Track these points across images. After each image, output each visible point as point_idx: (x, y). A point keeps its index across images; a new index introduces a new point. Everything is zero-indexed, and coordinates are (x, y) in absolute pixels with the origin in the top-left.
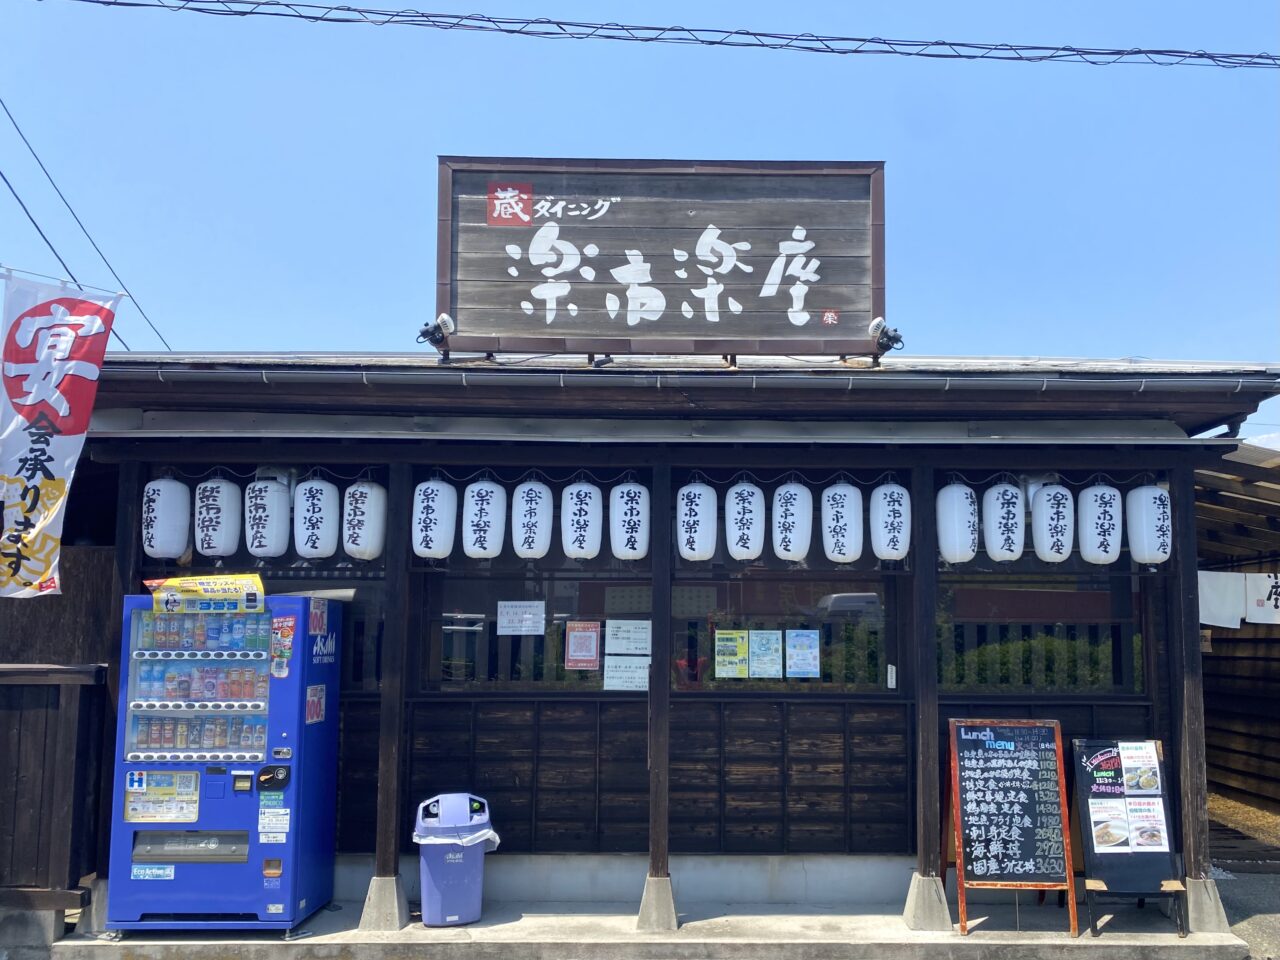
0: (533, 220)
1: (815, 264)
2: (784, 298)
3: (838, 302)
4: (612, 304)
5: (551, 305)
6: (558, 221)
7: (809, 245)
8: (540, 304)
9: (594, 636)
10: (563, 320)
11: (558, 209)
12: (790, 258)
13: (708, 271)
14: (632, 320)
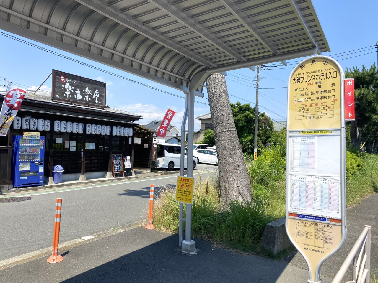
0: (66, 82)
1: (98, 95)
2: (95, 99)
3: (101, 101)
4: (75, 96)
5: (68, 95)
6: (69, 83)
7: (98, 92)
8: (66, 95)
9: (69, 143)
10: (69, 97)
11: (69, 81)
12: (96, 94)
13: (87, 93)
14: (78, 99)
